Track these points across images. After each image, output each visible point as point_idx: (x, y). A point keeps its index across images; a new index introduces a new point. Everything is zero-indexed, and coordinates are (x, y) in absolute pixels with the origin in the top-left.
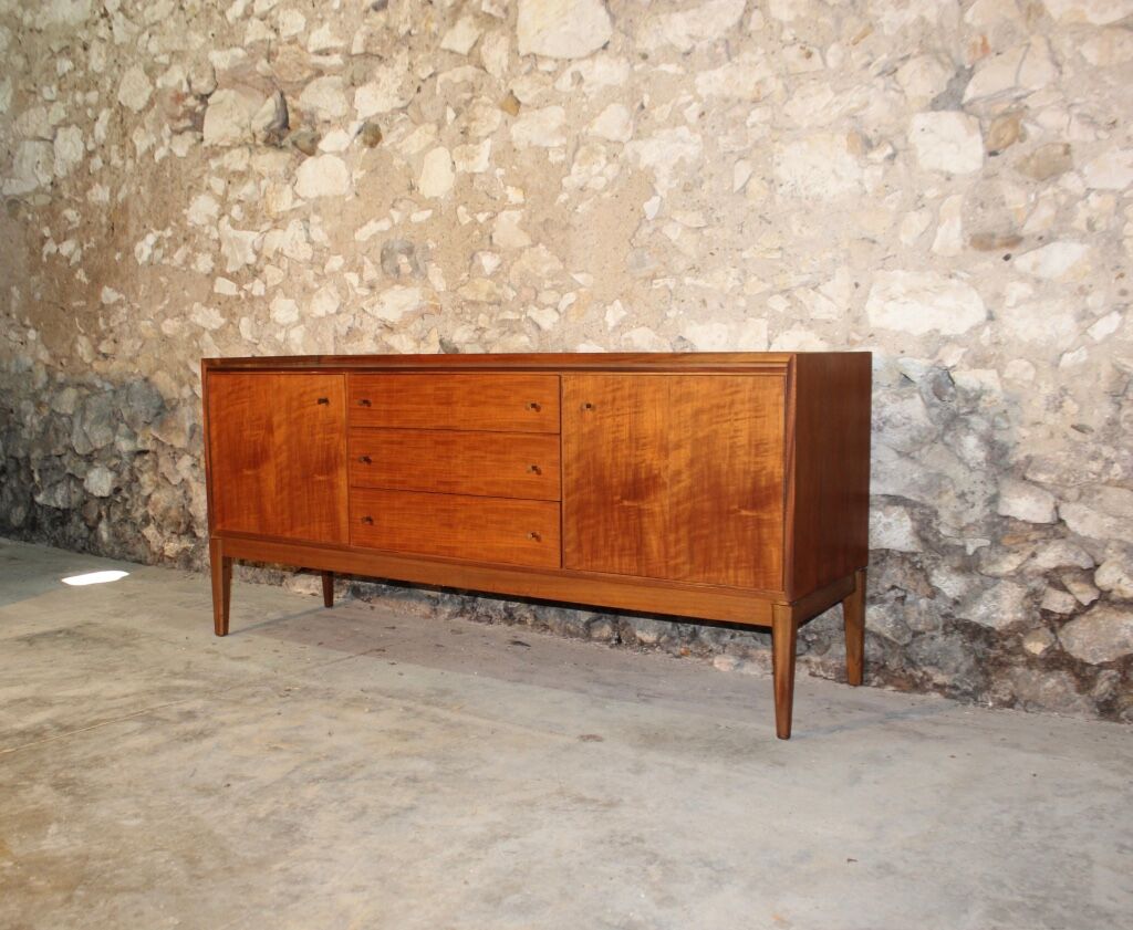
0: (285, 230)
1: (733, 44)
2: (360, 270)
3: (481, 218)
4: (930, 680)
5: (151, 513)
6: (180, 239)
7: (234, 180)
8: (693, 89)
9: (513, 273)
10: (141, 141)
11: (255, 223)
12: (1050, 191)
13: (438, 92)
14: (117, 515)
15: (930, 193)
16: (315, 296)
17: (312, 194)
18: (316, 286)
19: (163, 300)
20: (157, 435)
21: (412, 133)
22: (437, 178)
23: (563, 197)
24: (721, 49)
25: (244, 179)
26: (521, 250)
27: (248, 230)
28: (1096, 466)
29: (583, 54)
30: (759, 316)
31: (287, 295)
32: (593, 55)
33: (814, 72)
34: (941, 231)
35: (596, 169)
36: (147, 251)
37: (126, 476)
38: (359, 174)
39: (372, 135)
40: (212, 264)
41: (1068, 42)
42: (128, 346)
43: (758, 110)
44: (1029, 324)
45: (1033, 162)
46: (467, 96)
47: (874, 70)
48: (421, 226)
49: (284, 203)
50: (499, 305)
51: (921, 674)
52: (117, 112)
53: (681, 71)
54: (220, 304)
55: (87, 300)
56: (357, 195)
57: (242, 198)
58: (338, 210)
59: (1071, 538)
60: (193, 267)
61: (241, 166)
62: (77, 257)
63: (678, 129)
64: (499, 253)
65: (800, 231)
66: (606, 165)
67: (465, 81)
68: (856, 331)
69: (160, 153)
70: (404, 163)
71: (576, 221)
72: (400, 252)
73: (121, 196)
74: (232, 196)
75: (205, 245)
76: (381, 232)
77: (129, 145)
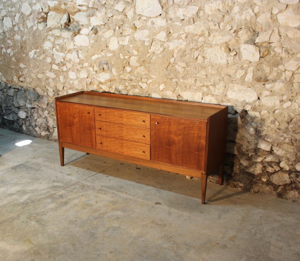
0: (72, 54)
1: (195, 19)
2: (93, 67)
3: (126, 57)
4: (239, 185)
5: (37, 124)
6: (42, 52)
7: (56, 38)
8: (184, 30)
9: (135, 72)
10: (29, 24)
11: (63, 51)
12: (276, 69)
13: (114, 21)
14: (28, 124)
15: (245, 66)
16: (81, 72)
17: (79, 45)
18: (81, 70)
19: (38, 68)
20: (38, 104)
21: (107, 32)
22: (114, 45)
23: (148, 55)
24: (192, 20)
25: (59, 38)
26: (137, 67)
27: (61, 52)
28: (282, 139)
29: (154, 17)
30: (200, 92)
31: (73, 71)
32: (157, 17)
33: (216, 30)
34: (247, 75)
35: (157, 48)
36: (32, 55)
37: (29, 114)
38: (92, 42)
39: (95, 31)
40: (51, 61)
41: (283, 30)
42: (28, 80)
43: (201, 38)
44: (268, 102)
45: (272, 61)
46: (122, 23)
47: (232, 31)
48: (109, 57)
49: (71, 46)
50: (131, 80)
51: (236, 183)
52: (21, 15)
53: (181, 25)
54: (54, 71)
55: (16, 66)
56: (92, 47)
57: (59, 44)
58: (87, 51)
59: (275, 155)
60: (46, 61)
61: (58, 35)
62: (12, 54)
63: (180, 40)
64: (131, 67)
65: (211, 71)
66: (160, 48)
67: (121, 19)
68: (225, 99)
69: (35, 28)
70: (105, 40)
71: (152, 61)
72: (104, 64)
73: (24, 39)
74: (56, 43)
75: (49, 55)
76: (99, 58)
77: (25, 25)
